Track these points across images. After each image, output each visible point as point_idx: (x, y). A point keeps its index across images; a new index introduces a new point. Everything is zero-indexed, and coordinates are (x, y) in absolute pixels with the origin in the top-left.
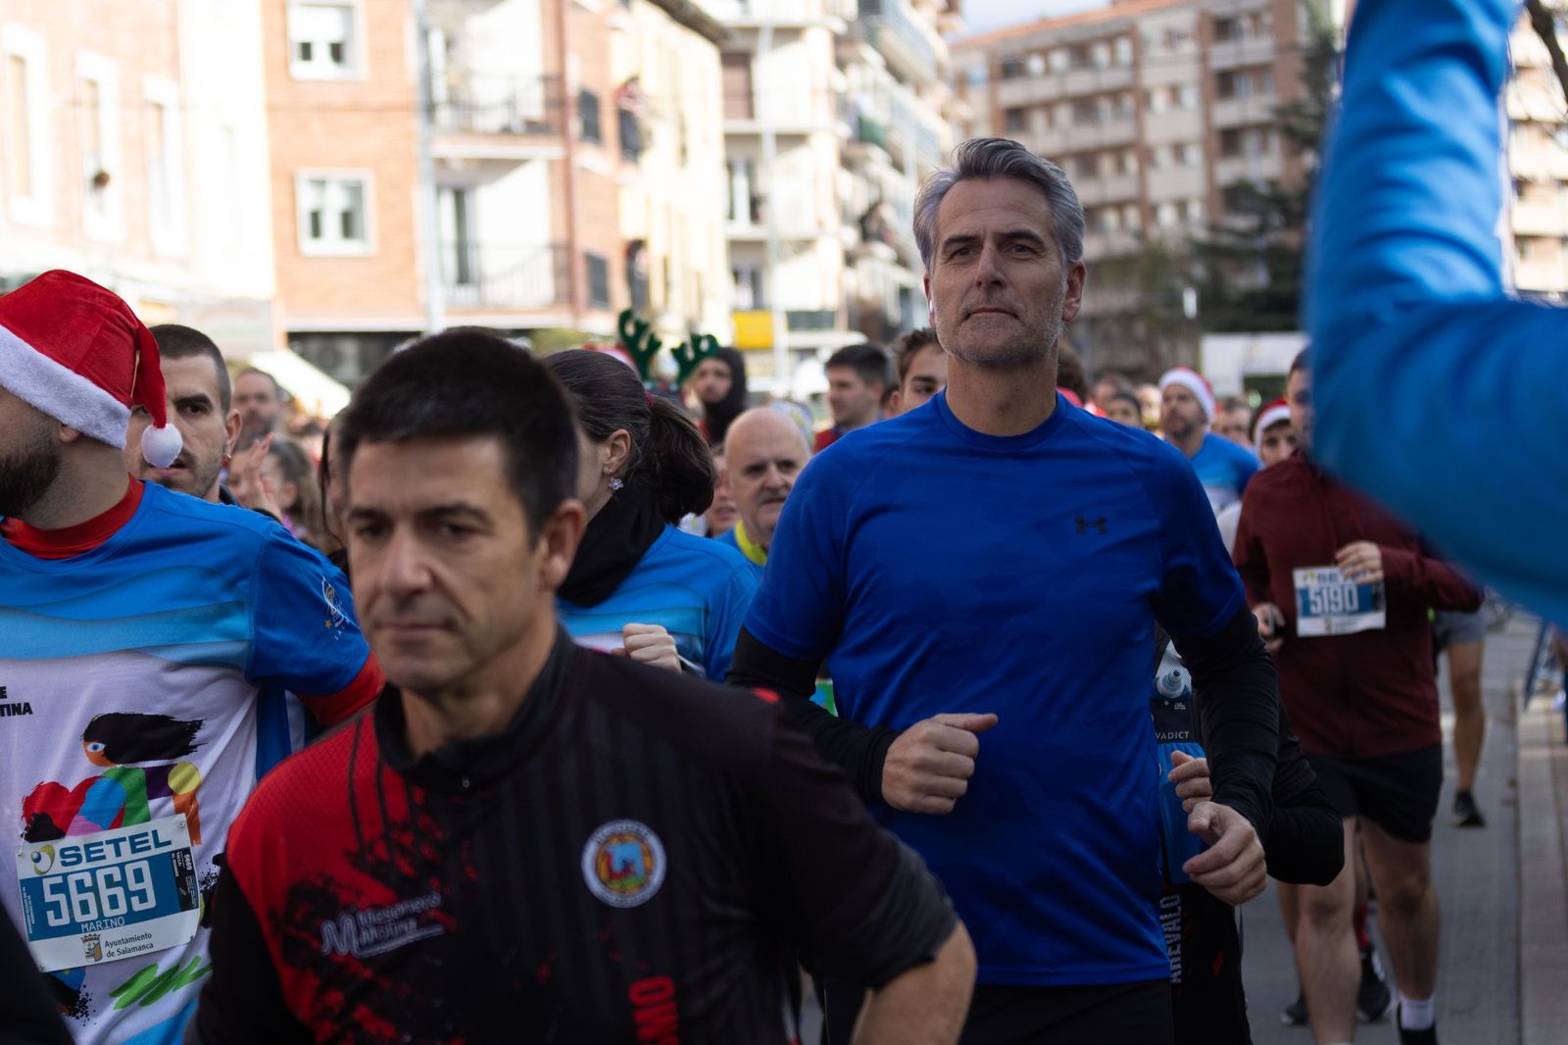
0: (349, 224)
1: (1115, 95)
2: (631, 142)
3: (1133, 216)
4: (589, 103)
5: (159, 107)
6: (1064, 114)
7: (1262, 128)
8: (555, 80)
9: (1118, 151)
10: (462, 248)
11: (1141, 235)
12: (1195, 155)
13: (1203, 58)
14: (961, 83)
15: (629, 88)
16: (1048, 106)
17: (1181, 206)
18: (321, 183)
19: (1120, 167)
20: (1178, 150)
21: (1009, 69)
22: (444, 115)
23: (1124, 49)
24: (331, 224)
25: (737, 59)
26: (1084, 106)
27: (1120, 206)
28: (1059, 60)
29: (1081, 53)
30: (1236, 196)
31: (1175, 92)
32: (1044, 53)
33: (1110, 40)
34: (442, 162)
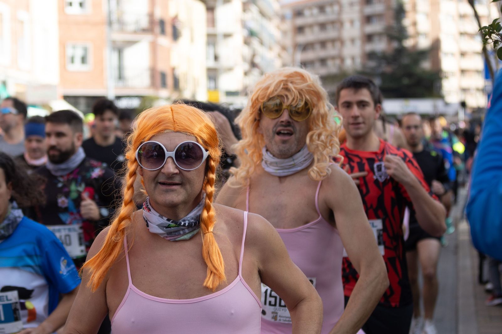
0: (84, 60)
1: (333, 23)
2: (176, 35)
3: (338, 62)
4: (162, 23)
5: (22, 22)
6: (316, 29)
7: (380, 35)
8: (151, 15)
9: (333, 41)
10: (120, 68)
11: (340, 68)
12: (358, 43)
13: (361, 11)
14: (283, 18)
15: (175, 18)
16: (311, 26)
17: (353, 58)
18: (74, 47)
19: (333, 46)
20: (353, 41)
21: (298, 13)
22: (116, 26)
23: (336, 8)
24: (78, 60)
25: (211, 9)
26: (323, 26)
27: (333, 58)
28: (315, 11)
29: (322, 9)
30: (371, 55)
31: (352, 22)
32: (310, 8)
33: (331, 4)
34: (114, 42)
